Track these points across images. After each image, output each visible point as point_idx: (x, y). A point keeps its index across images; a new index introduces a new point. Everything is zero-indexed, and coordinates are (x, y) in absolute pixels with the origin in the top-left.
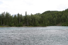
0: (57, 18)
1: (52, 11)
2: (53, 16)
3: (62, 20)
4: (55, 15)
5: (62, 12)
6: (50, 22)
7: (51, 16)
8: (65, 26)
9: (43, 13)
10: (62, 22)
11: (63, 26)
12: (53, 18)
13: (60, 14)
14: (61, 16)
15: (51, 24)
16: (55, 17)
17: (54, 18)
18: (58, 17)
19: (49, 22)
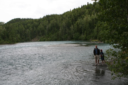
0: (31, 29)
1: (23, 19)
2: (26, 26)
3: (39, 32)
4: (29, 25)
5: (39, 21)
6: (21, 36)
7: (23, 26)
8: (44, 41)
9: (8, 23)
10: (40, 36)
11: (40, 41)
12: (26, 29)
13: (36, 23)
14: (37, 27)
15: (23, 39)
16: (28, 28)
17: (28, 30)
18: (33, 28)
19: (19, 35)
